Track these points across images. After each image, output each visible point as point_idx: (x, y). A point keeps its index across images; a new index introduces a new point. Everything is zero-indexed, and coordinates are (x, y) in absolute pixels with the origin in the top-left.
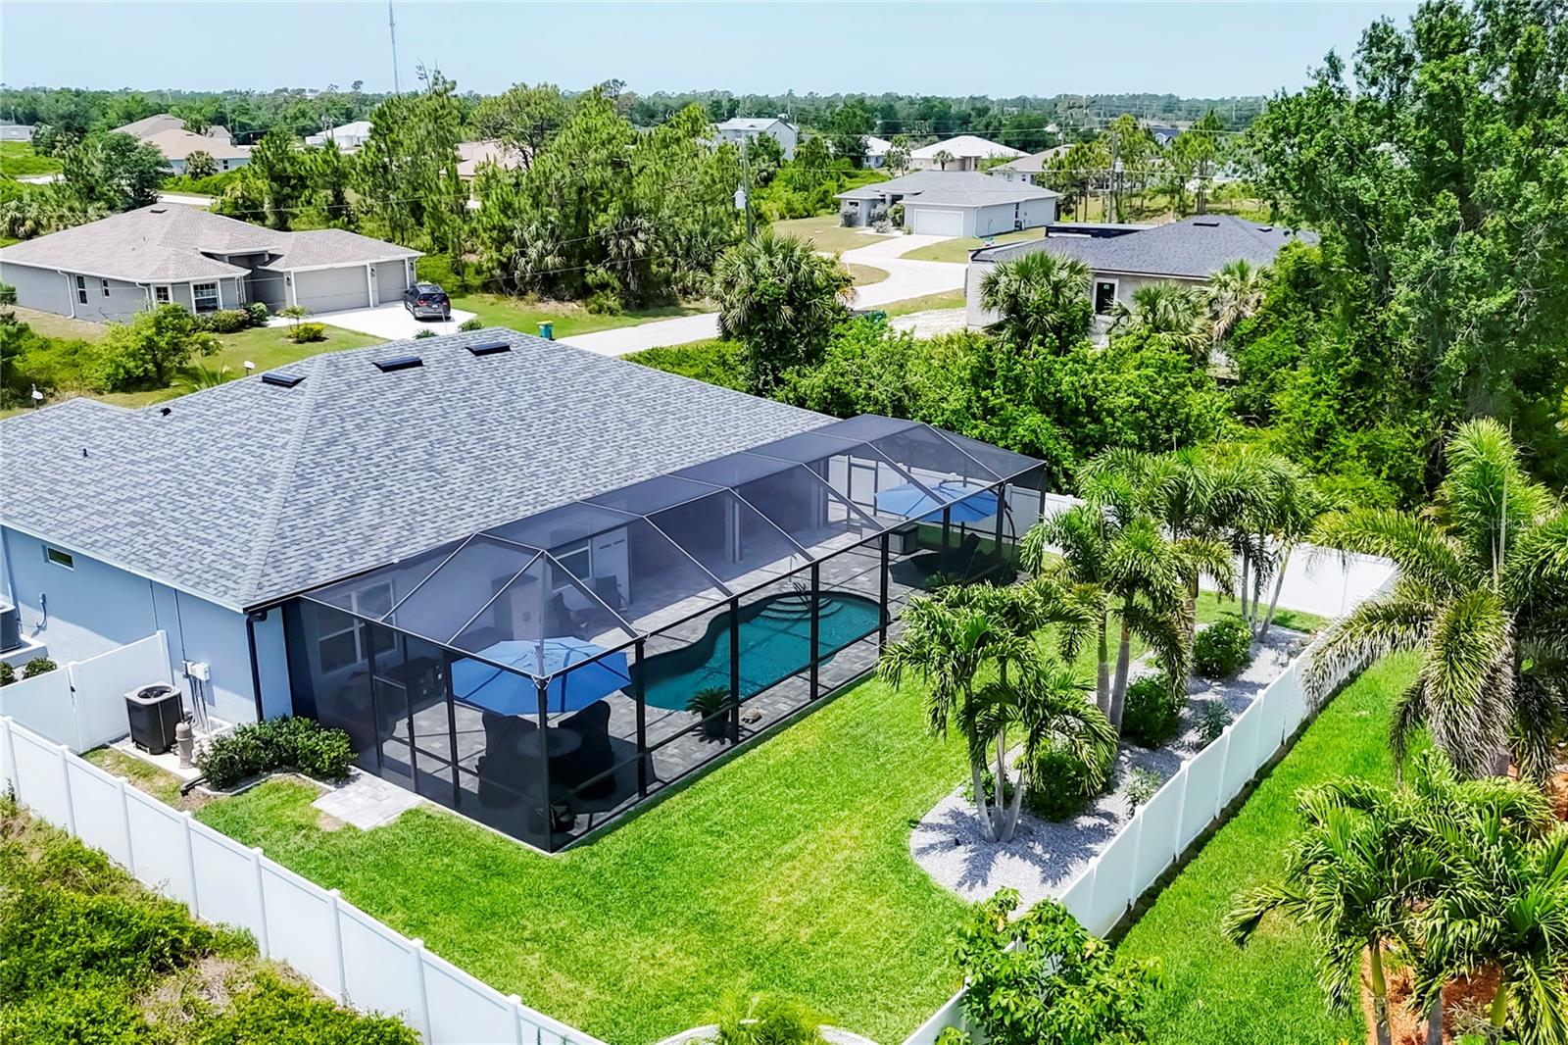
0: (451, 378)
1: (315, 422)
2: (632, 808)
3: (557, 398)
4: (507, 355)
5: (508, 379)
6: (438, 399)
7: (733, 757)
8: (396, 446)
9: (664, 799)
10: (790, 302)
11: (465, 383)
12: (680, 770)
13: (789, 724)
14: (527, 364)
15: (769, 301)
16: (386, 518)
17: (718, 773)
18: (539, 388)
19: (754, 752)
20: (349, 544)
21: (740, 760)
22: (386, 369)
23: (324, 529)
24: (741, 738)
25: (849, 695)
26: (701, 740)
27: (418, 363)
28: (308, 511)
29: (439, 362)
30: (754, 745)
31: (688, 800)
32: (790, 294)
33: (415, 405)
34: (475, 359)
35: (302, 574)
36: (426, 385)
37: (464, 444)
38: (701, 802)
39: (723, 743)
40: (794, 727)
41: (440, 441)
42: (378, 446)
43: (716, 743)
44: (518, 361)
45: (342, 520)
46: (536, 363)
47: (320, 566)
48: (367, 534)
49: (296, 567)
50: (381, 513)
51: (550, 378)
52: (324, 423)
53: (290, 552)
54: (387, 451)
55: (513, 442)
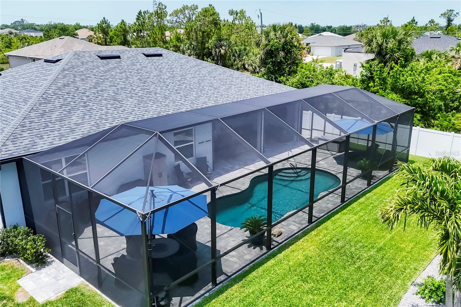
0: (133, 64)
1: (60, 76)
2: (207, 295)
3: (182, 75)
4: (161, 58)
5: (160, 67)
6: (125, 71)
7: (268, 259)
8: (99, 89)
9: (227, 288)
10: (283, 50)
11: (139, 67)
12: (237, 267)
13: (298, 239)
14: (170, 62)
15: (275, 49)
16: (85, 121)
17: (260, 270)
18: (174, 71)
19: (280, 256)
20: (61, 132)
21: (272, 261)
22: (102, 58)
23: (49, 124)
24: (272, 246)
25: (329, 222)
26: (249, 247)
27: (119, 57)
28: (43, 115)
29: (129, 58)
30: (280, 251)
31: (242, 290)
32: (283, 47)
33: (113, 73)
34: (146, 58)
35: (27, 146)
36: (121, 66)
37: (134, 90)
38: (251, 291)
39: (262, 249)
40: (301, 240)
41: (122, 89)
42: (90, 88)
43: (258, 249)
44: (166, 61)
45: (61, 120)
46: (174, 62)
47: (41, 142)
48: (73, 127)
49: (26, 142)
50: (83, 118)
51: (179, 68)
52: (65, 77)
53: (25, 134)
54: (94, 90)
55: (158, 91)
